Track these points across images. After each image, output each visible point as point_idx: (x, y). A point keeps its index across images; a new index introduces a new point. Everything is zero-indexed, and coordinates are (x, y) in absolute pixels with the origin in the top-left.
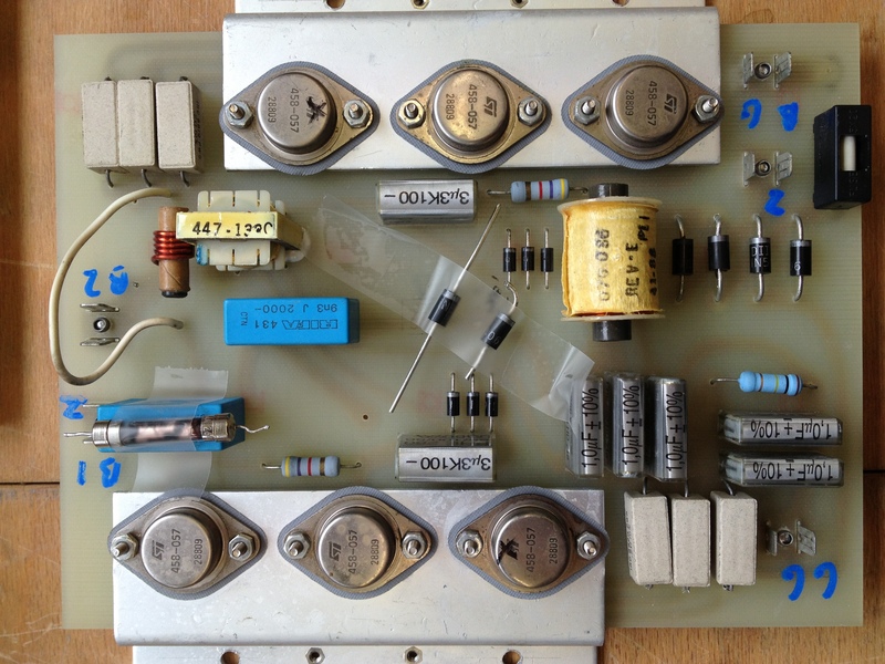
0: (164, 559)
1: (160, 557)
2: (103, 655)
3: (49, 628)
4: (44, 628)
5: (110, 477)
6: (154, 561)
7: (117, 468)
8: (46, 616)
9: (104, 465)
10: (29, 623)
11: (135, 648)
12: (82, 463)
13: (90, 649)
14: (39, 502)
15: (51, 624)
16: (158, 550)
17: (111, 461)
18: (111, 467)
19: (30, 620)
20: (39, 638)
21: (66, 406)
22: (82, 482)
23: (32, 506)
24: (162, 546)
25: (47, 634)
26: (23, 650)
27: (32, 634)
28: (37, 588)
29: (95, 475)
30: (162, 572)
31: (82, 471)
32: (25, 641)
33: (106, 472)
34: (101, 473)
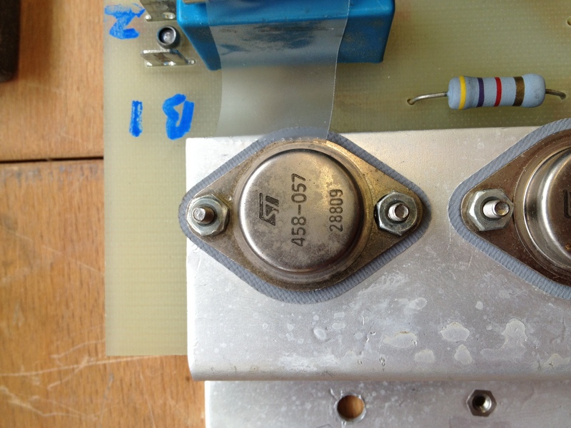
0: (278, 223)
1: (272, 221)
2: (161, 402)
3: (84, 363)
4: (77, 362)
5: (178, 124)
6: (263, 227)
7: (189, 109)
8: (80, 346)
9: (169, 106)
10: (55, 356)
11: (208, 385)
12: (136, 104)
13: (142, 394)
14: (71, 183)
15: (86, 358)
16: (269, 209)
17: (179, 99)
18: (179, 108)
19: (58, 352)
20: (69, 377)
21: (113, 20)
22: (136, 131)
23: (61, 189)
24: (275, 201)
25: (81, 372)
26: (47, 395)
27: (59, 372)
28: (67, 306)
29: (155, 120)
30: (276, 245)
31: (136, 115)
32: (49, 382)
33: (172, 115)
34: (164, 118)
